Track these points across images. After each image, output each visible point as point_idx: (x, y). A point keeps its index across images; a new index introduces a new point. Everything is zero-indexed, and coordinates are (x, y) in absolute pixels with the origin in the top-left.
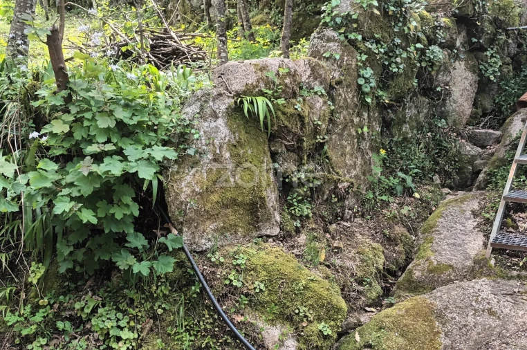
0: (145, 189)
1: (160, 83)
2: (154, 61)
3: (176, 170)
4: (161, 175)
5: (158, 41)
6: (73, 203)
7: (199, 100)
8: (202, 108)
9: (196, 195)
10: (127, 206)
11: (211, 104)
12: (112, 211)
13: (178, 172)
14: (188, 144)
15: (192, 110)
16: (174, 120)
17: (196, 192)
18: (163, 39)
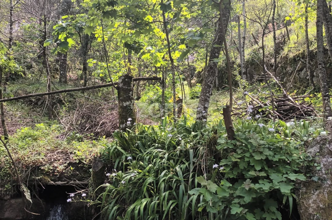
0: (284, 202)
1: (287, 131)
2: (278, 115)
3: (304, 191)
4: (294, 194)
5: (280, 103)
6: (242, 208)
7: (318, 143)
8: (321, 148)
9: (321, 210)
10: (274, 213)
11: (328, 145)
12: (264, 216)
13: (306, 193)
14: (312, 173)
15: (314, 150)
16: (302, 157)
17: (321, 207)
18: (284, 101)
